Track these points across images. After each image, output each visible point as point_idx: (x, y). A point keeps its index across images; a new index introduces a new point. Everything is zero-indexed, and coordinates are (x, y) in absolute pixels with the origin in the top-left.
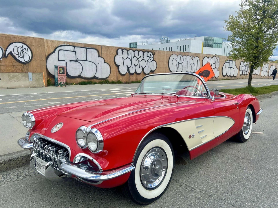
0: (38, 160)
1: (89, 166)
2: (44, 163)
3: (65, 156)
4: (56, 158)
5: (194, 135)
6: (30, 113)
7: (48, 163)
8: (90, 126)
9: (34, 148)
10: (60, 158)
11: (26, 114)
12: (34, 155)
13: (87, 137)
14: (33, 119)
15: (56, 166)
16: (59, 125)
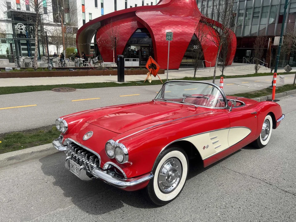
0: (72, 162)
1: (115, 173)
2: (78, 166)
3: (96, 162)
4: (88, 162)
5: (208, 147)
6: (63, 119)
7: (82, 166)
8: (118, 141)
9: (68, 151)
10: (91, 163)
11: (59, 119)
12: (68, 157)
13: (115, 150)
14: (66, 125)
15: (88, 169)
16: (90, 133)
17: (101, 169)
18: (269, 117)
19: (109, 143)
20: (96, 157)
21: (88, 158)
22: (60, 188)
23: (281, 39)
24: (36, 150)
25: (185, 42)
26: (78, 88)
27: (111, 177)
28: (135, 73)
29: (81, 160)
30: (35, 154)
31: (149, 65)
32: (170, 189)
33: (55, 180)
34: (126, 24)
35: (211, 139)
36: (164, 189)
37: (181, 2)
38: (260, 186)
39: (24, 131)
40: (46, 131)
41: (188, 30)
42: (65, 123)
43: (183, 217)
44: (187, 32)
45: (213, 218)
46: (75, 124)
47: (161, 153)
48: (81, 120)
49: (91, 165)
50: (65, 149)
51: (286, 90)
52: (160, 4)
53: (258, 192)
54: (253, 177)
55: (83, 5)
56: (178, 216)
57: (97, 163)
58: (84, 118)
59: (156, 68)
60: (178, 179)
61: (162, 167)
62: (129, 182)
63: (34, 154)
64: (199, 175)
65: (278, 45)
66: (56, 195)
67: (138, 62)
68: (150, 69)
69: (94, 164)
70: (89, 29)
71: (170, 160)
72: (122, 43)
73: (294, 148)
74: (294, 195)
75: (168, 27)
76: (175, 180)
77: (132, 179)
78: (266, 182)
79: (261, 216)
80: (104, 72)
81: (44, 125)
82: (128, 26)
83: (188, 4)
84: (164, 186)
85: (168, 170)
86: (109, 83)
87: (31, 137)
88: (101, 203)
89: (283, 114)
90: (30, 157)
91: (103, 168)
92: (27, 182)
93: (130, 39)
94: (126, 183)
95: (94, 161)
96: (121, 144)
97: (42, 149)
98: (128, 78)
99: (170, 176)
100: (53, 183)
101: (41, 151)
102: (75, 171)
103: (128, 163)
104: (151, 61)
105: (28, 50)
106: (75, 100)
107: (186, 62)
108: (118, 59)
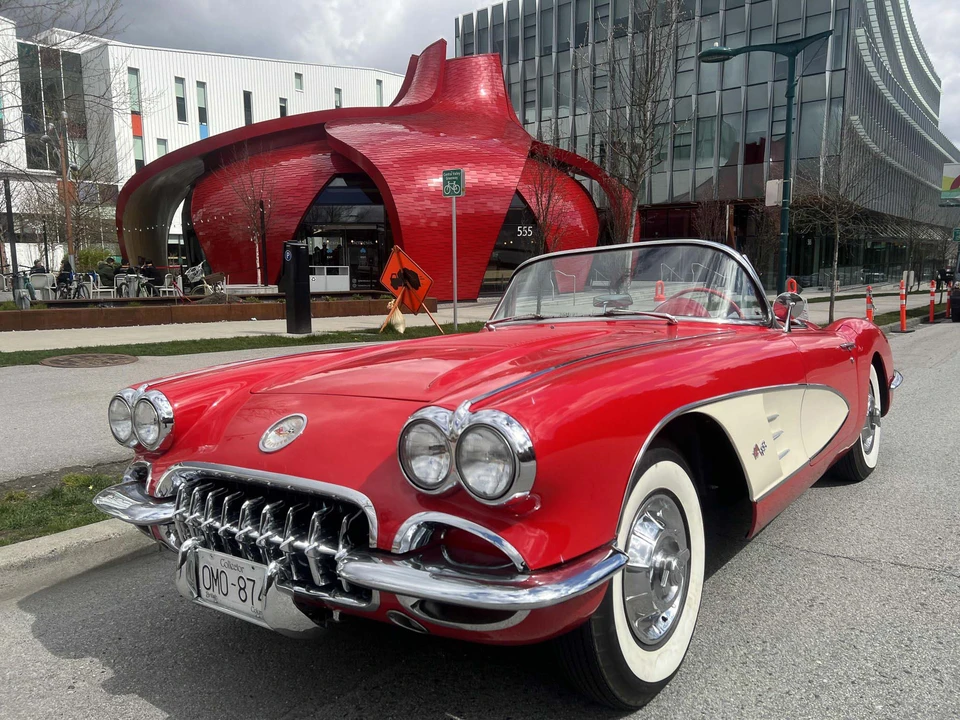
5: (763, 448)
6: (146, 390)
7: (272, 566)
8: (467, 405)
10: (319, 543)
11: (128, 394)
12: (190, 542)
13: (458, 447)
14: (166, 409)
16: (293, 423)
18: (873, 374)
19: (424, 420)
21: (301, 526)
22: (143, 701)
23: (786, 186)
25: (492, 215)
26: (145, 355)
28: (341, 310)
29: (260, 541)
31: (394, 277)
32: (658, 631)
33: (109, 673)
34: (294, 161)
35: (769, 421)
37: (464, 100)
41: (498, 178)
42: (161, 402)
44: (495, 183)
50: (168, 512)
52: (399, 104)
55: (136, 115)
57: (351, 539)
59: (416, 285)
61: (631, 530)
65: (781, 204)
67: (347, 277)
68: (396, 289)
69: (335, 547)
70: (161, 179)
71: (649, 505)
72: (283, 221)
75: (436, 169)
80: (230, 308)
82: (302, 167)
83: (486, 104)
84: (637, 616)
85: (652, 546)
89: (896, 371)
91: (393, 550)
93: (309, 207)
97: (30, 556)
98: (323, 325)
99: (663, 570)
100: (104, 686)
101: (26, 565)
102: (232, 597)
103: (524, 499)
104: (398, 261)
107: (497, 280)
108: (288, 254)
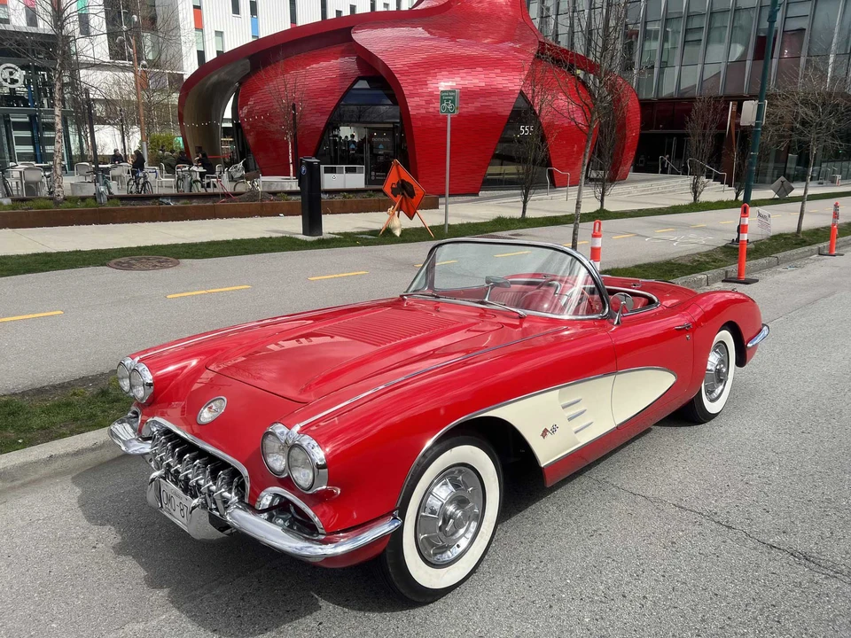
0: (170, 487)
1: (293, 516)
2: (184, 499)
3: (236, 487)
4: (214, 488)
5: (554, 429)
6: (139, 361)
7: (195, 501)
8: (297, 428)
9: (155, 455)
10: (223, 490)
11: (128, 362)
12: (156, 474)
13: (289, 454)
14: (149, 378)
15: (214, 506)
16: (217, 403)
17: (252, 507)
18: (725, 336)
19: (273, 434)
20: (236, 473)
21: (214, 477)
22: (134, 562)
23: (760, 108)
24: (62, 451)
25: (496, 117)
26: (186, 258)
27: (279, 529)
28: (355, 207)
29: (193, 482)
30: (59, 462)
31: (394, 186)
32: (451, 555)
33: (118, 539)
34: (324, 64)
35: (564, 408)
36: (433, 554)
38: (700, 533)
39: (24, 394)
40: (91, 390)
41: (504, 82)
42: (146, 373)
43: (488, 632)
44: (500, 86)
45: (571, 632)
46: (174, 375)
47: (424, 455)
48: (194, 362)
49: (223, 497)
50: (146, 448)
51: (778, 251)
52: (419, 7)
53: (695, 551)
54: (682, 508)
55: (197, 8)
56: (475, 630)
57: (238, 491)
58: (202, 357)
59: (412, 194)
60: (472, 525)
61: (428, 492)
62: (333, 545)
63: (56, 461)
64: (533, 507)
65: (754, 125)
66: (123, 582)
67: (363, 176)
68: (396, 196)
69: (230, 493)
70: (214, 78)
71: (449, 474)
72: (313, 119)
73: (794, 420)
74: (792, 554)
75: (447, 73)
76: (465, 528)
77: (341, 535)
78: (717, 519)
79: (703, 620)
80: (262, 206)
81: (84, 373)
82: (329, 69)
83: (501, 5)
84: (433, 545)
85: (445, 502)
86: (277, 238)
87: (47, 411)
88: (256, 603)
89: (764, 325)
90: (43, 471)
91: (256, 506)
92: (37, 548)
93: (336, 107)
94: (323, 546)
95: (232, 482)
96: (307, 437)
97: (80, 447)
98: (332, 224)
99: (451, 517)
100: (114, 548)
101: (77, 453)
102: (177, 513)
103: (326, 490)
104: (397, 173)
105: (34, 144)
106: (177, 293)
107: (500, 174)
108: (304, 169)
